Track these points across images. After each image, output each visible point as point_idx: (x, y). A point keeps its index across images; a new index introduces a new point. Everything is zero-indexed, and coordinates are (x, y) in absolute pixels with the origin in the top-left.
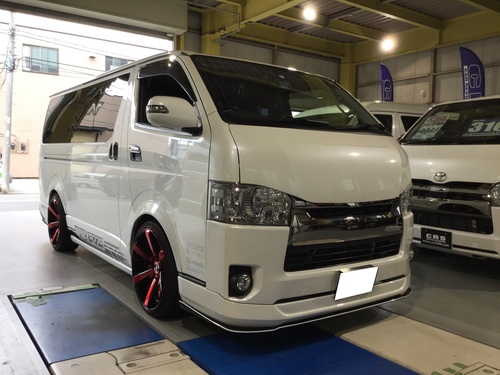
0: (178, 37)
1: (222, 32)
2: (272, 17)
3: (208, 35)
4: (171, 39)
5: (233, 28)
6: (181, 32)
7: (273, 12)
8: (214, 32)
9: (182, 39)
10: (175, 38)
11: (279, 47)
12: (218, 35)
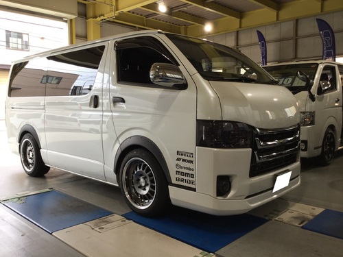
0: (71, 20)
1: (102, 17)
2: (138, 9)
3: (91, 19)
4: (66, 21)
5: (110, 15)
6: (73, 17)
7: (139, 6)
8: (96, 17)
9: (74, 22)
10: (69, 21)
11: (139, 28)
12: (99, 19)
